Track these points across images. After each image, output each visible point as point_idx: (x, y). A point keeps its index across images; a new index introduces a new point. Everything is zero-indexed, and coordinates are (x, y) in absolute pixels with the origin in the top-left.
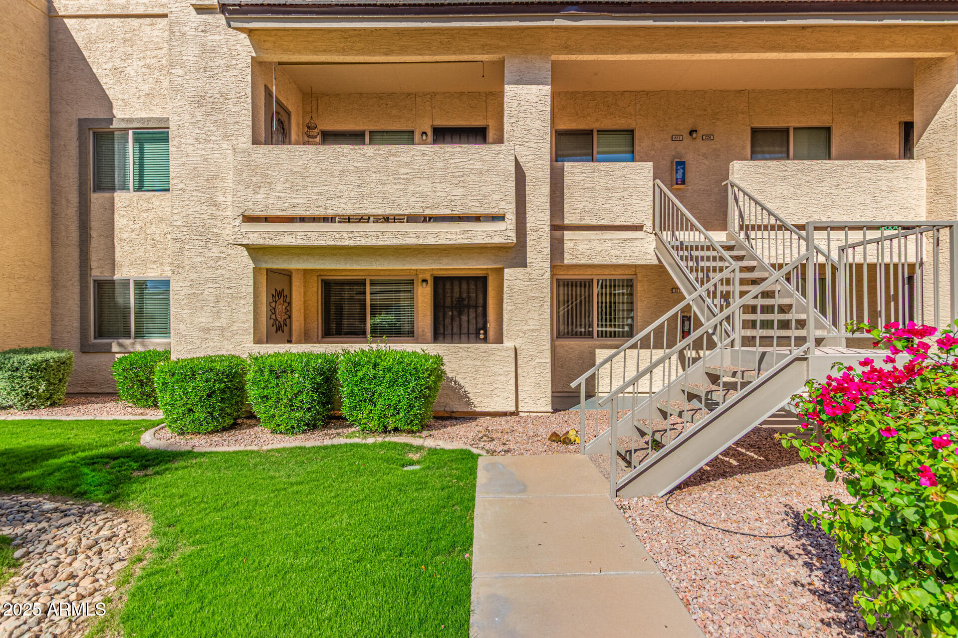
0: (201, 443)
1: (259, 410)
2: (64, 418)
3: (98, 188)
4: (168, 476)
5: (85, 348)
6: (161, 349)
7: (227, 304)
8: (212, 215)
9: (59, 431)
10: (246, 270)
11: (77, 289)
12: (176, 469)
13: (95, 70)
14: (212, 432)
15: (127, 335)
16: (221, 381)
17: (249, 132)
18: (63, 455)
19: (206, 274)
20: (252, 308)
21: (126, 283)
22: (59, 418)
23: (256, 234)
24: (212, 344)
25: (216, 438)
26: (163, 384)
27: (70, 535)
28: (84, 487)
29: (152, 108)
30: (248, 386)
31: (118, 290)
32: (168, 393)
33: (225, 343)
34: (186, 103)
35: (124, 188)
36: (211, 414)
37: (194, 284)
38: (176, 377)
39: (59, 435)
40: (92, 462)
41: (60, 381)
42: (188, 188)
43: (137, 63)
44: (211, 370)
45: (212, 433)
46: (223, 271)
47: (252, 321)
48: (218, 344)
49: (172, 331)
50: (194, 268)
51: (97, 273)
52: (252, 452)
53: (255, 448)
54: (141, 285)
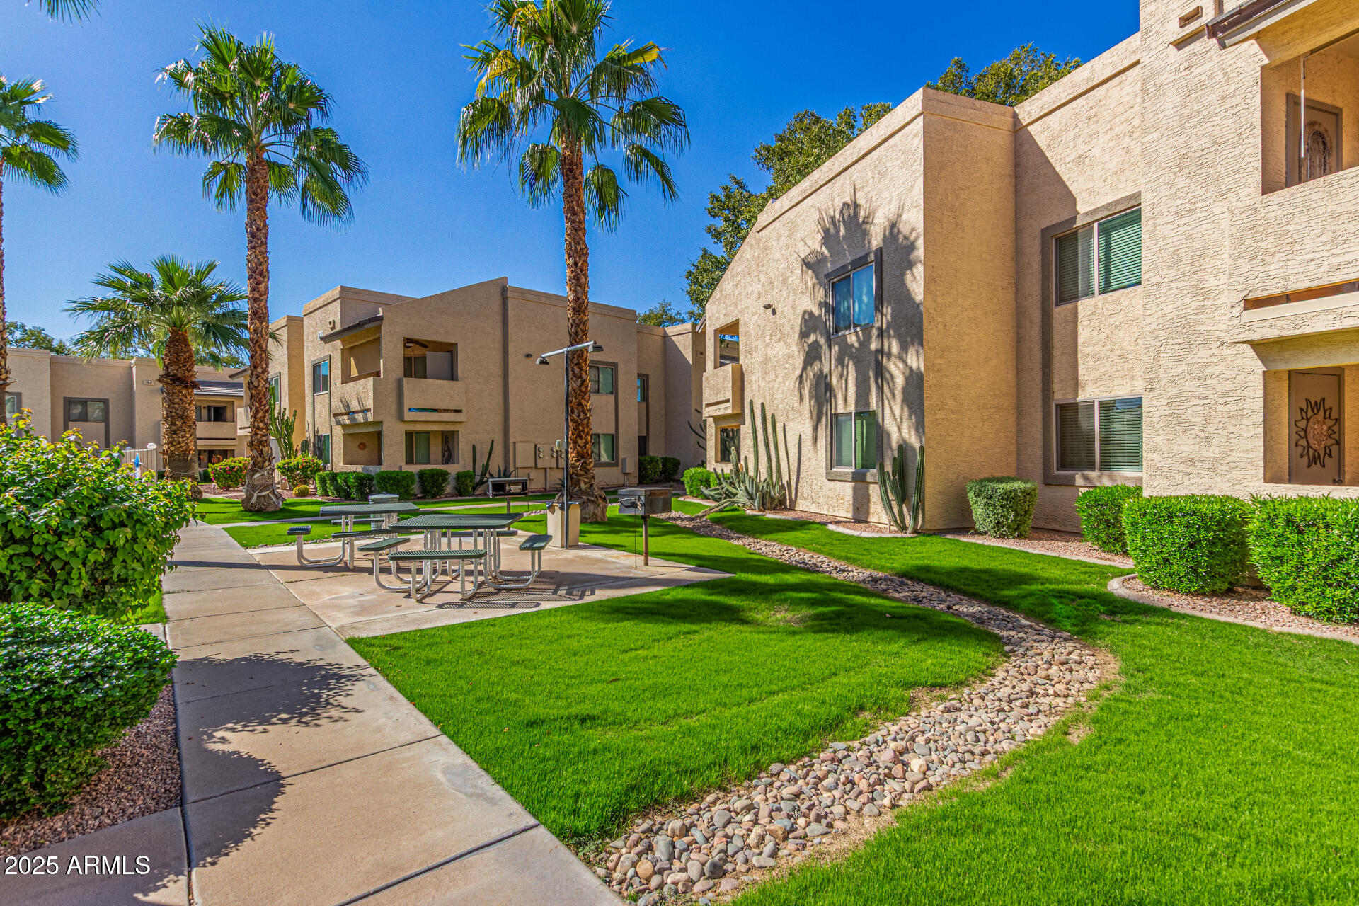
0: (1181, 603)
1: (1268, 576)
2: (1030, 550)
3: (1061, 300)
4: (1138, 628)
5: (1048, 481)
6: (1131, 485)
7: (1220, 427)
8: (1198, 308)
9: (1028, 561)
10: (1251, 376)
11: (1039, 416)
12: (1148, 623)
13: (1057, 169)
14: (1195, 594)
15: (1091, 466)
16: (1208, 529)
17: (1257, 177)
18: (1033, 584)
19: (1189, 387)
20: (1261, 430)
21: (1089, 405)
22: (1026, 550)
23: (1267, 323)
24: (1198, 480)
25: (1201, 602)
26: (1132, 524)
27: (1046, 649)
28: (1053, 616)
29: (1120, 186)
30: (1251, 540)
31: (1081, 414)
32: (1139, 536)
33: (1218, 479)
34: (1163, 172)
35: (1088, 293)
36: (1195, 571)
37: (1173, 401)
38: (1148, 517)
39: (1027, 565)
40: (1060, 595)
41: (1026, 512)
42: (1166, 280)
43: (1102, 139)
44: (1194, 513)
45: (1197, 595)
46: (1215, 381)
47: (1262, 449)
48: (1207, 481)
49: (1144, 462)
50: (1173, 381)
51: (1059, 396)
52: (1254, 630)
53: (1261, 626)
54: (1107, 407)
